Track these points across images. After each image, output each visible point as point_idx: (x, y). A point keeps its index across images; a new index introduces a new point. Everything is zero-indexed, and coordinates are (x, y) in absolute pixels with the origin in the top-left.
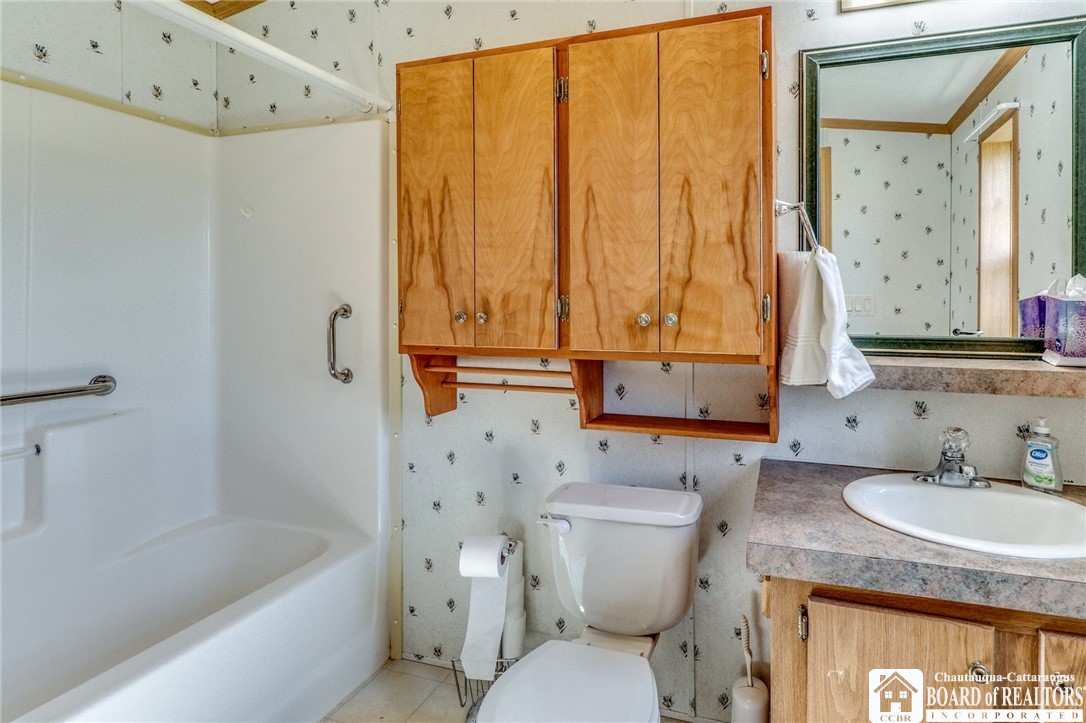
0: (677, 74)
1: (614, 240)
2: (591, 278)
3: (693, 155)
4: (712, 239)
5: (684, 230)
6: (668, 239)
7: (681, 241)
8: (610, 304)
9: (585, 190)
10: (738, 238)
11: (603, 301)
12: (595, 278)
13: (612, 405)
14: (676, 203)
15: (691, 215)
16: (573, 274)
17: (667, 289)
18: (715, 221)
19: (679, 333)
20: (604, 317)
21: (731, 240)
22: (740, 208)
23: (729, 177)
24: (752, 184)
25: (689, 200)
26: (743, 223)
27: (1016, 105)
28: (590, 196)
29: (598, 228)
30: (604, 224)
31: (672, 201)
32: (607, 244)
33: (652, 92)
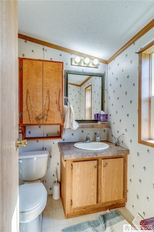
0: (46, 70)
1: (33, 101)
2: (28, 109)
3: (50, 86)
4: (53, 102)
5: (48, 100)
6: (44, 102)
7: (47, 102)
8: (32, 114)
9: (27, 90)
10: (58, 102)
11: (30, 113)
12: (29, 109)
13: (28, 135)
14: (46, 95)
15: (49, 98)
16: (24, 108)
17: (44, 111)
18: (54, 99)
19: (47, 120)
20: (31, 117)
21: (56, 103)
22: (58, 97)
23: (56, 91)
24: (60, 93)
25: (49, 95)
26: (59, 100)
27: (91, 84)
28: (28, 92)
29: (30, 99)
30: (31, 98)
31: (45, 94)
32: (32, 102)
33: (41, 73)
